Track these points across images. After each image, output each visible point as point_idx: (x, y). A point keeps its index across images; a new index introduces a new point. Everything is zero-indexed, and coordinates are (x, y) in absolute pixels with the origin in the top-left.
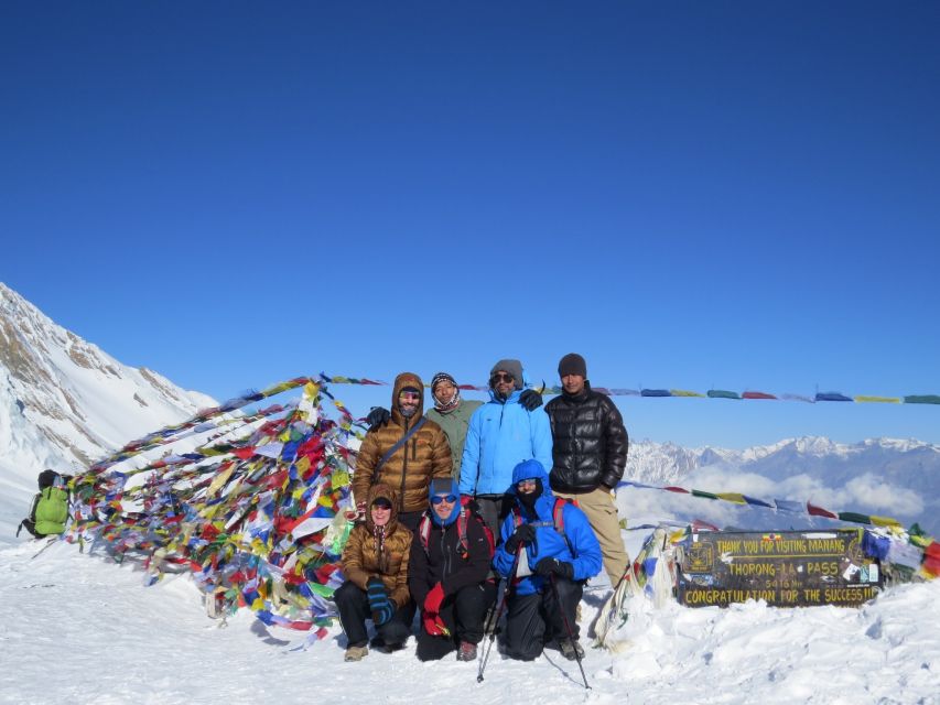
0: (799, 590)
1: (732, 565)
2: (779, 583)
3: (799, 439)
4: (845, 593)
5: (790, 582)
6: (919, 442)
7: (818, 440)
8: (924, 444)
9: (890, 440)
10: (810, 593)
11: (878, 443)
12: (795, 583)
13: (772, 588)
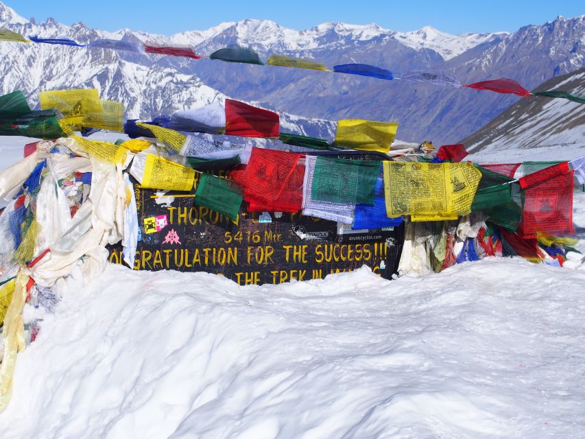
0: (275, 245)
1: (171, 209)
2: (245, 235)
3: (241, 23)
4: (346, 249)
5: (262, 235)
6: (381, 29)
7: (262, 25)
8: (386, 31)
9: (348, 26)
10: (291, 251)
11: (333, 30)
12: (268, 235)
13: (234, 244)
